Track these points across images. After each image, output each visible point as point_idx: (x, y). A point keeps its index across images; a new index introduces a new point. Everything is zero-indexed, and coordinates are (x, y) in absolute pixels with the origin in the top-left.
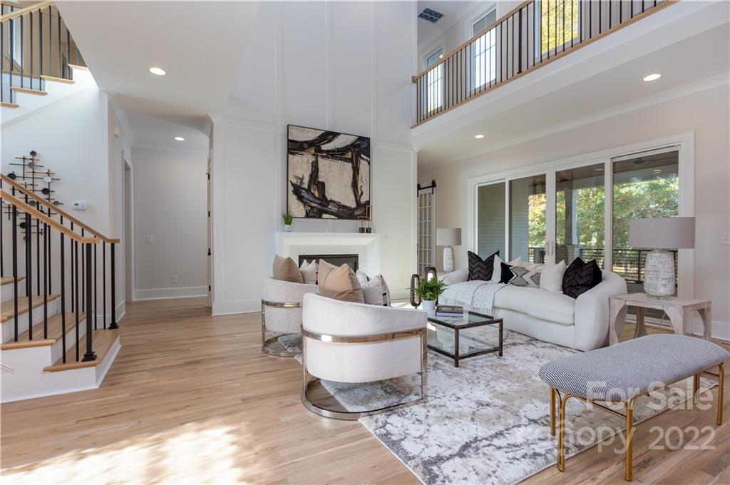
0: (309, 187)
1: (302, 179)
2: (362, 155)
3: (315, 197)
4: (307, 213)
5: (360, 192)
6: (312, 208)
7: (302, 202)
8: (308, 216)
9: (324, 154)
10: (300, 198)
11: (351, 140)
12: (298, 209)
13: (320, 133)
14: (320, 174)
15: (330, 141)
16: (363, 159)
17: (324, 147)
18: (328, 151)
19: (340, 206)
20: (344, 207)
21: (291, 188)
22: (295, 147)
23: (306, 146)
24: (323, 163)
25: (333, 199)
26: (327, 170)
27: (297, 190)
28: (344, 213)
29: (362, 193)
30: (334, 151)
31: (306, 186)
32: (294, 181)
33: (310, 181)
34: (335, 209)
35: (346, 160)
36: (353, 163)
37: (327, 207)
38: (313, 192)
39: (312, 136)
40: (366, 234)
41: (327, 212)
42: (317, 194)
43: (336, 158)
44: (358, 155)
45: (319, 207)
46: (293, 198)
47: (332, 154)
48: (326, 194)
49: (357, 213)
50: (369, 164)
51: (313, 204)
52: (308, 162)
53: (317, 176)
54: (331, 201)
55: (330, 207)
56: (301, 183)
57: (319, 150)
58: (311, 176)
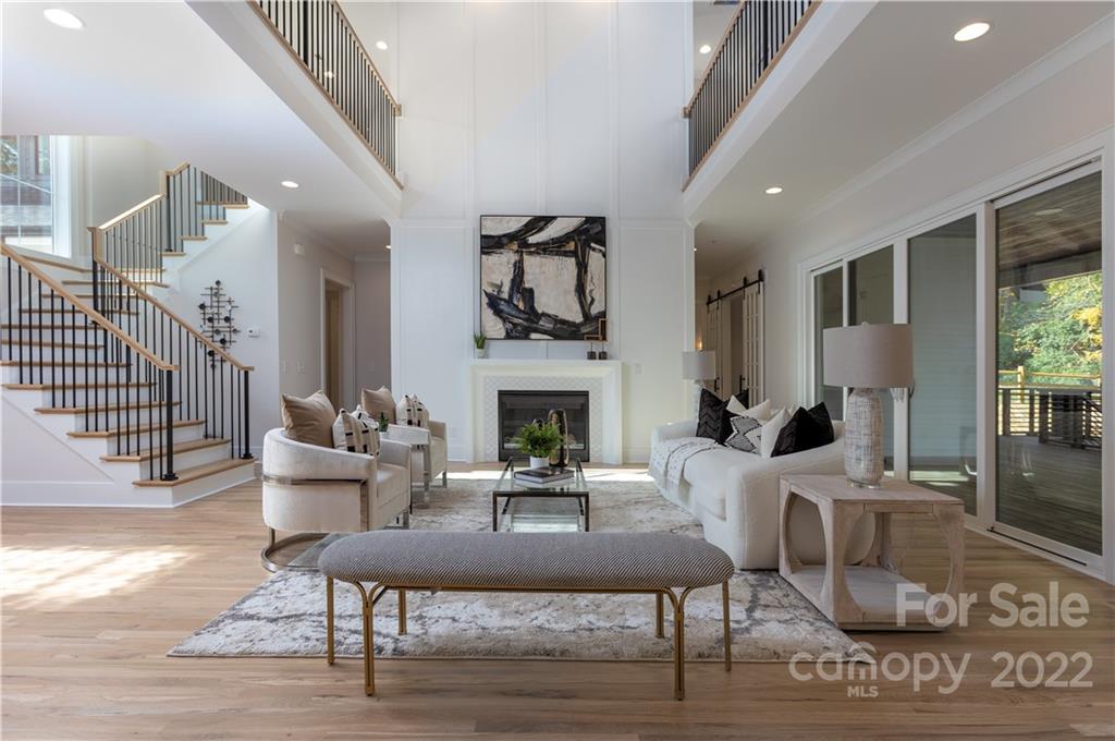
0: (511, 296)
1: (500, 287)
2: (593, 245)
3: (520, 311)
4: (507, 333)
5: (589, 300)
6: (515, 325)
7: (501, 317)
8: (509, 336)
9: (532, 250)
10: (498, 312)
11: (574, 223)
12: (495, 327)
13: (525, 220)
14: (527, 277)
15: (541, 230)
16: (594, 249)
17: (532, 239)
18: (537, 245)
19: (556, 320)
20: (564, 322)
21: (485, 300)
22: (490, 244)
23: (505, 240)
24: (531, 263)
25: (546, 311)
26: (538, 270)
27: (494, 302)
28: (564, 331)
29: (593, 300)
30: (546, 243)
31: (505, 296)
32: (489, 290)
33: (512, 289)
34: (549, 326)
35: (566, 254)
36: (577, 257)
37: (537, 323)
38: (515, 303)
39: (514, 226)
40: (597, 361)
41: (537, 331)
42: (521, 306)
43: (551, 253)
44: (586, 245)
45: (525, 323)
46: (488, 313)
47: (544, 249)
48: (536, 305)
49: (584, 330)
50: (604, 256)
51: (516, 321)
52: (508, 263)
53: (522, 281)
54: (544, 314)
55: (541, 323)
56: (500, 291)
57: (524, 245)
58: (513, 281)
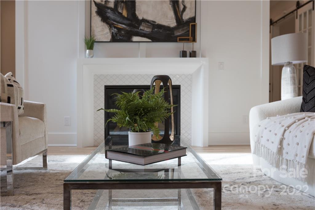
0: (116, 5)
3: (124, 17)
4: (113, 37)
5: (182, 7)
6: (119, 30)
7: (108, 23)
8: (114, 39)
10: (105, 20)
12: (103, 32)
19: (155, 26)
20: (160, 27)
21: (95, 9)
25: (146, 18)
27: (102, 11)
28: (160, 34)
29: (185, 7)
31: (111, 5)
32: (98, 1)
34: (147, 30)
37: (138, 28)
38: (120, 11)
40: (188, 59)
41: (137, 34)
42: (125, 14)
45: (128, 28)
46: (97, 20)
48: (137, 12)
49: (177, 33)
51: (120, 26)
54: (144, 20)
55: (141, 28)
56: (106, 1)
